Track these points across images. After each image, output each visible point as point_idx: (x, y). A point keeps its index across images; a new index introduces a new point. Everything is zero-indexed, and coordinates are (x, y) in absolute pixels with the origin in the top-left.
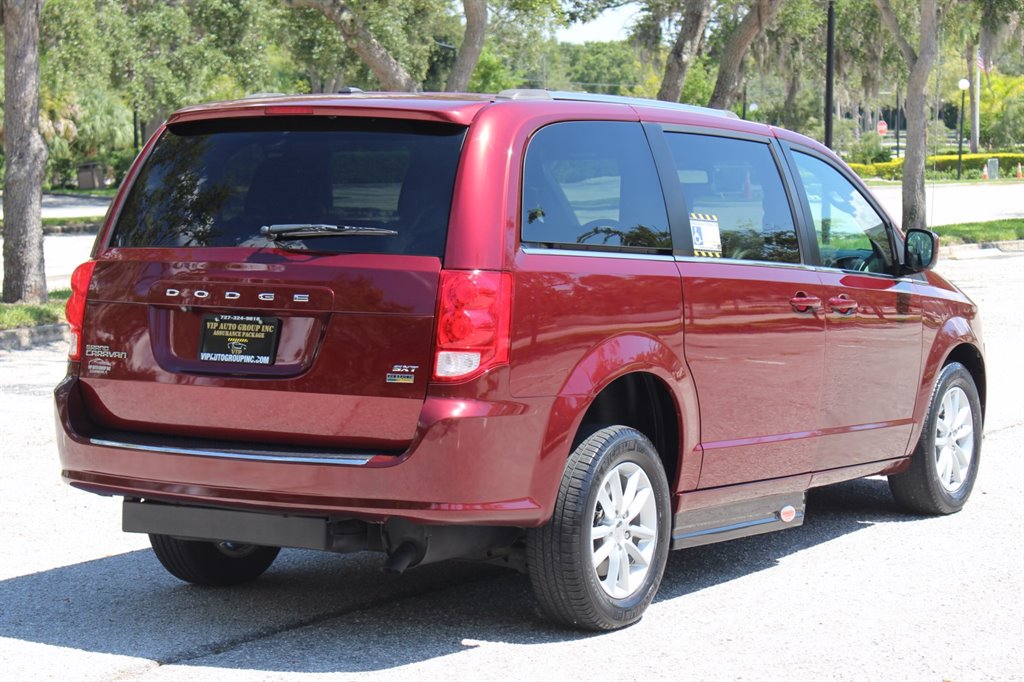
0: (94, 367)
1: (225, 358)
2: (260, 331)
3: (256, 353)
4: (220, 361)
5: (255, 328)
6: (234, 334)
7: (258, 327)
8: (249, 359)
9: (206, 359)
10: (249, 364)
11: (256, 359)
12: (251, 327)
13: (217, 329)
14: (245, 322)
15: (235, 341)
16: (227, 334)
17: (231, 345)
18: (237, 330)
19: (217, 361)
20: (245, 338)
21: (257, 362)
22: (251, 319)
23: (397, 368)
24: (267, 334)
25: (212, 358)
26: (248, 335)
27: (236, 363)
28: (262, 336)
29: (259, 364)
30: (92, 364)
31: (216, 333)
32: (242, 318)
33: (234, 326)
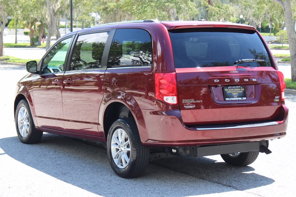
0: (187, 106)
1: (233, 99)
2: (241, 90)
3: (242, 97)
4: (232, 100)
5: (239, 90)
6: (234, 92)
7: (240, 89)
8: (240, 99)
9: (228, 100)
10: (241, 100)
11: (242, 98)
12: (238, 89)
13: (228, 91)
14: (236, 88)
15: (234, 94)
16: (231, 92)
17: (233, 95)
18: (234, 91)
19: (231, 100)
20: (237, 93)
21: (243, 99)
22: (238, 87)
23: (276, 97)
24: (243, 91)
25: (229, 100)
26: (238, 92)
27: (237, 100)
28: (242, 92)
29: (243, 100)
30: (186, 105)
31: (228, 92)
32: (235, 87)
33: (233, 90)
